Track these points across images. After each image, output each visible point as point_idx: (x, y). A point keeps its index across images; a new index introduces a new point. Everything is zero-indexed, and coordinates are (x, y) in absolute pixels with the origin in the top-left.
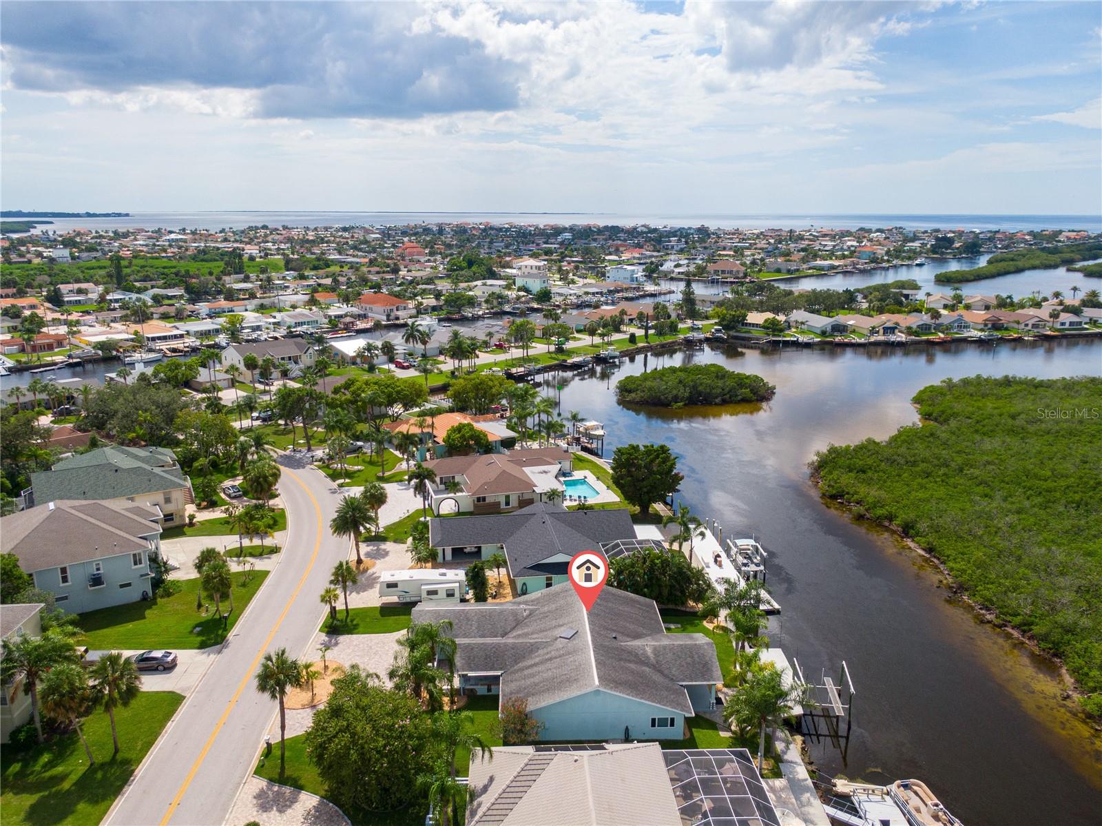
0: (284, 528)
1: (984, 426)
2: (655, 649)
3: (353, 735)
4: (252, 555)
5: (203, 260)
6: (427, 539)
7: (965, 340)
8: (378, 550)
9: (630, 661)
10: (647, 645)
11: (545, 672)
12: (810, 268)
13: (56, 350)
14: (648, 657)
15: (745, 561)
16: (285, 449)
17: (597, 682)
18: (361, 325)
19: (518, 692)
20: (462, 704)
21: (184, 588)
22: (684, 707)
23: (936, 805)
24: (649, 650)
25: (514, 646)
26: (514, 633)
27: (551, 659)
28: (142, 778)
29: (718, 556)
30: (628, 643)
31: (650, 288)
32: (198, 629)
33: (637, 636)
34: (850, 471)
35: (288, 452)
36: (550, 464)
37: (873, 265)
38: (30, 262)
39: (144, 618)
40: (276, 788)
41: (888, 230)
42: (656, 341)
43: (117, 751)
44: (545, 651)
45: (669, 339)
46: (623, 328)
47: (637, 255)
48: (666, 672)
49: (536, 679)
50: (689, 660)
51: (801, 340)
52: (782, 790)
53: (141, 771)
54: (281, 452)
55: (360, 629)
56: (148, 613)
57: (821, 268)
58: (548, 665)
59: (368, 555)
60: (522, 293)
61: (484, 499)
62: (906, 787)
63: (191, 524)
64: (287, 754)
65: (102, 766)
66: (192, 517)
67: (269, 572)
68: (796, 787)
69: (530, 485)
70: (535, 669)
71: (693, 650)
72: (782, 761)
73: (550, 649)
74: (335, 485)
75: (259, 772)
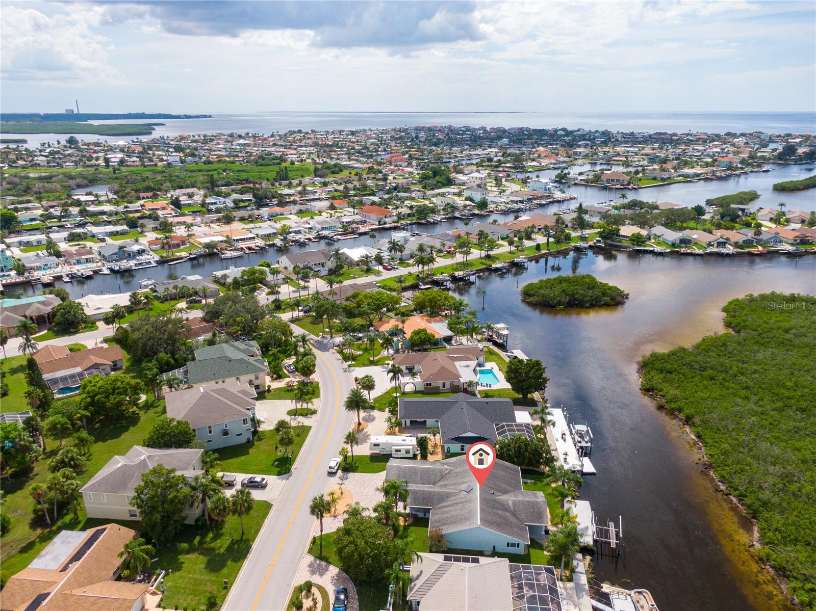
0: (318, 397)
1: (763, 338)
2: (514, 502)
3: (356, 545)
4: (301, 415)
5: (262, 165)
6: (397, 411)
7: (777, 253)
8: (370, 415)
9: (499, 509)
10: (509, 499)
11: (454, 511)
12: (679, 176)
13: (182, 247)
14: (509, 507)
15: (579, 439)
16: (318, 336)
17: (479, 523)
18: (363, 229)
19: (439, 521)
20: (410, 522)
21: (268, 435)
22: (524, 539)
23: (653, 605)
24: (510, 503)
25: (439, 493)
26: (440, 484)
27: (457, 504)
28: (256, 549)
29: (564, 434)
30: (500, 497)
31: (558, 195)
32: (277, 463)
33: (505, 492)
34: (662, 372)
35: (319, 339)
36: (471, 360)
37: (729, 172)
38: (156, 165)
39: (249, 454)
40: (318, 562)
41: (750, 134)
42: (554, 248)
43: (243, 534)
44: (455, 498)
45: (563, 247)
46: (533, 236)
47: (554, 161)
48: (518, 516)
49: (449, 515)
50: (531, 510)
51: (656, 250)
52: (571, 589)
53: (255, 545)
54: (315, 338)
55: (359, 469)
56: (251, 451)
57: (687, 176)
58: (455, 507)
59: (364, 419)
60: (468, 203)
61: (430, 384)
62: (640, 593)
63: (269, 391)
64: (323, 543)
65: (237, 541)
66: (269, 387)
67: (311, 427)
68: (579, 588)
69: (458, 376)
70: (449, 509)
71: (534, 505)
72: (574, 572)
73: (458, 497)
74: (346, 364)
75: (310, 551)
